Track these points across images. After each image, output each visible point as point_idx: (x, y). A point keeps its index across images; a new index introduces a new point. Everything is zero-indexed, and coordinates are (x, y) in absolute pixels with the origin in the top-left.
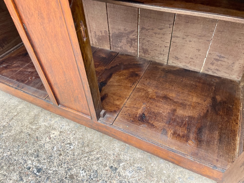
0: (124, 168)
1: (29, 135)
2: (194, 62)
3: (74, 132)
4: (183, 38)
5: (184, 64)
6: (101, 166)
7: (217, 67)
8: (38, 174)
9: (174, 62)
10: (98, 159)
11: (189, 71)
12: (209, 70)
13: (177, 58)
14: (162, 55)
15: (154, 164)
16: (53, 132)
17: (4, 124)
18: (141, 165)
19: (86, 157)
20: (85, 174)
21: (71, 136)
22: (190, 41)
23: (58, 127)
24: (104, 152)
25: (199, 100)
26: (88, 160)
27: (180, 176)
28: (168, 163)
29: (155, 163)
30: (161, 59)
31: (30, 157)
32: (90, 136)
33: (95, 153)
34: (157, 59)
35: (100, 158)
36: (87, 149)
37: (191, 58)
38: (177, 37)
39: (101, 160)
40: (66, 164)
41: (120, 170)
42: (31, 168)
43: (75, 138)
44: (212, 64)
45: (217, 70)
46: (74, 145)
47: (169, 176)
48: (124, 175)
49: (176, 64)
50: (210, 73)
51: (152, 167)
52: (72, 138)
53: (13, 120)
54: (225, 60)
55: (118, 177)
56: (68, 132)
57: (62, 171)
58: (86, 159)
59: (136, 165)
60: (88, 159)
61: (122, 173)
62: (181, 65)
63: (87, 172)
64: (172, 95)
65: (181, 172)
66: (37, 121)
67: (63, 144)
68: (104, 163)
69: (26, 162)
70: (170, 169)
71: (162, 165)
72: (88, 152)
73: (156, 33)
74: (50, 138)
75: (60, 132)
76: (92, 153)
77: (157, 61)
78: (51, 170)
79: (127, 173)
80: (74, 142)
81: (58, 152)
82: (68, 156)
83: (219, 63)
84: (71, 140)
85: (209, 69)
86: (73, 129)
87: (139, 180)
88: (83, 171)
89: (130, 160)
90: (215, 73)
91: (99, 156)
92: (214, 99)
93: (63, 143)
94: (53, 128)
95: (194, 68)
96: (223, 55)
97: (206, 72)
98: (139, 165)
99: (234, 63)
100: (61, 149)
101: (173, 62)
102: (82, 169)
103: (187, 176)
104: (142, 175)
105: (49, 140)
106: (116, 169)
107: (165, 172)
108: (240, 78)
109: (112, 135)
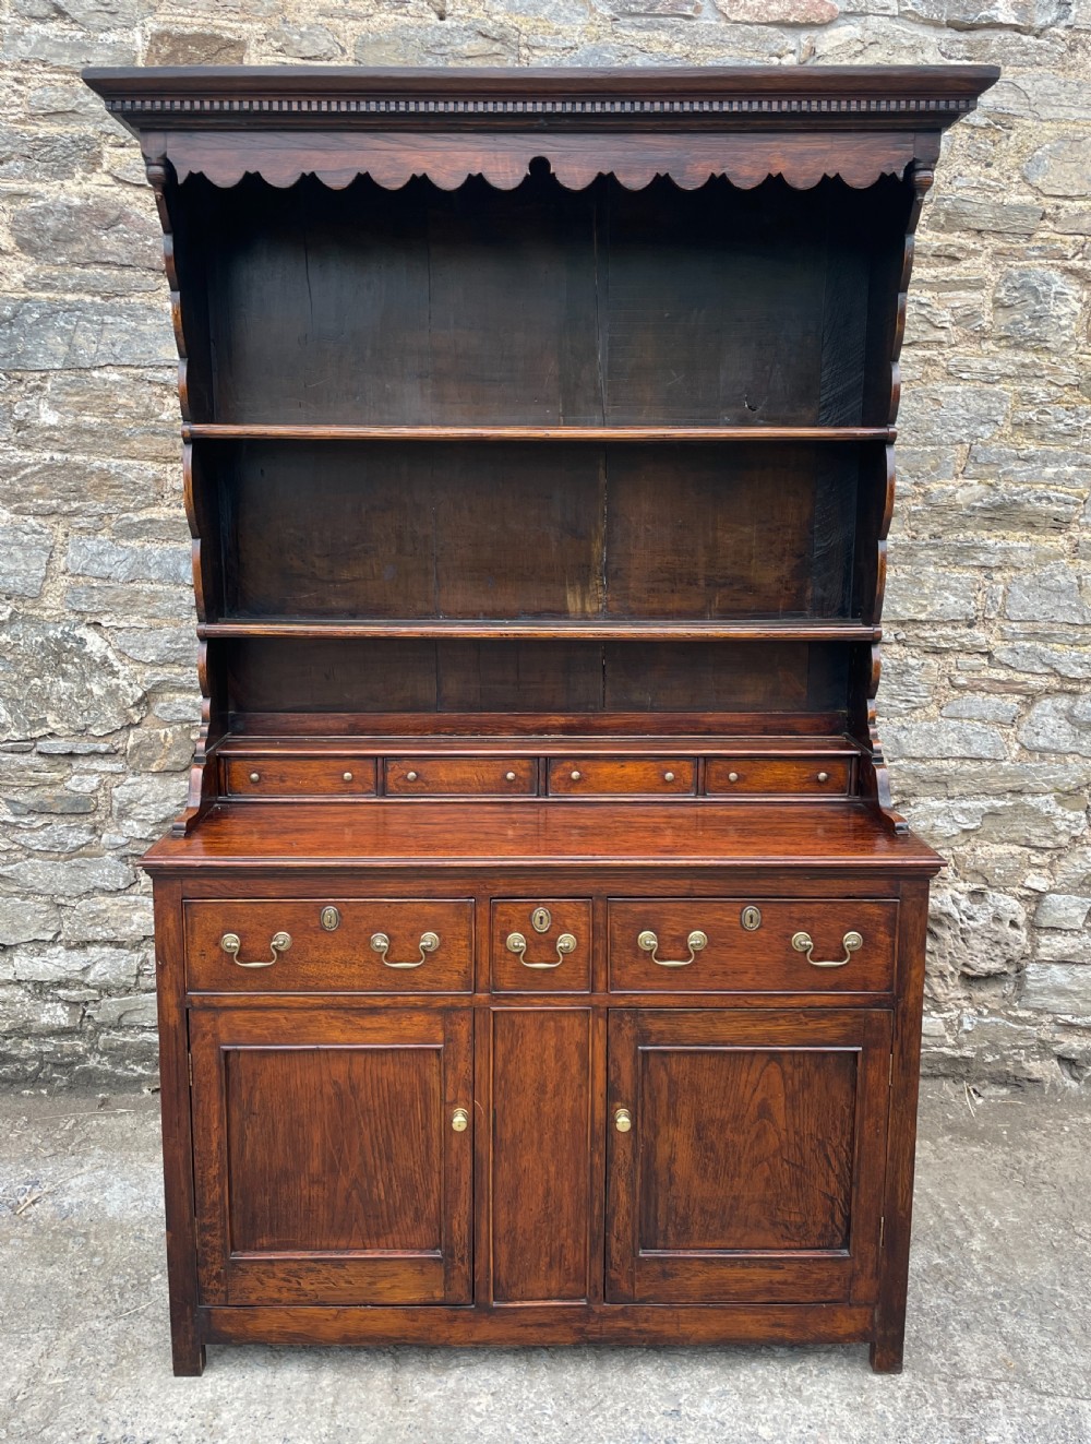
0: (692, 1404)
3: (526, 1383)
6: (642, 1420)
10: (625, 1410)
15: (746, 1375)
16: (474, 1401)
17: (324, 1430)
19: (597, 1416)
21: (525, 1393)
23: (476, 1387)
24: (629, 1394)
27: (804, 1376)
28: (769, 1364)
29: (746, 1372)
32: (571, 1376)
35: (629, 1408)
39: (633, 1410)
41: (687, 1409)
43: (540, 1394)
47: (785, 1384)
48: (700, 1415)
52: (532, 1396)
53: (340, 1416)
56: (514, 1387)
58: (600, 1419)
60: (604, 1417)
61: (693, 1412)
65: (800, 1369)
66: (407, 1394)
67: (522, 1415)
68: (645, 1411)
74: (479, 1415)
75: (492, 1394)
79: (704, 1410)
80: (544, 1402)
82: (555, 1431)
84: (535, 1400)
86: (519, 1379)
89: (692, 1386)
91: (622, 1405)
94: (465, 1394)
98: (717, 1388)
100: (527, 1424)
103: (815, 1372)
105: (481, 1420)
106: (677, 1412)
107: (773, 1380)
109: (640, 1331)
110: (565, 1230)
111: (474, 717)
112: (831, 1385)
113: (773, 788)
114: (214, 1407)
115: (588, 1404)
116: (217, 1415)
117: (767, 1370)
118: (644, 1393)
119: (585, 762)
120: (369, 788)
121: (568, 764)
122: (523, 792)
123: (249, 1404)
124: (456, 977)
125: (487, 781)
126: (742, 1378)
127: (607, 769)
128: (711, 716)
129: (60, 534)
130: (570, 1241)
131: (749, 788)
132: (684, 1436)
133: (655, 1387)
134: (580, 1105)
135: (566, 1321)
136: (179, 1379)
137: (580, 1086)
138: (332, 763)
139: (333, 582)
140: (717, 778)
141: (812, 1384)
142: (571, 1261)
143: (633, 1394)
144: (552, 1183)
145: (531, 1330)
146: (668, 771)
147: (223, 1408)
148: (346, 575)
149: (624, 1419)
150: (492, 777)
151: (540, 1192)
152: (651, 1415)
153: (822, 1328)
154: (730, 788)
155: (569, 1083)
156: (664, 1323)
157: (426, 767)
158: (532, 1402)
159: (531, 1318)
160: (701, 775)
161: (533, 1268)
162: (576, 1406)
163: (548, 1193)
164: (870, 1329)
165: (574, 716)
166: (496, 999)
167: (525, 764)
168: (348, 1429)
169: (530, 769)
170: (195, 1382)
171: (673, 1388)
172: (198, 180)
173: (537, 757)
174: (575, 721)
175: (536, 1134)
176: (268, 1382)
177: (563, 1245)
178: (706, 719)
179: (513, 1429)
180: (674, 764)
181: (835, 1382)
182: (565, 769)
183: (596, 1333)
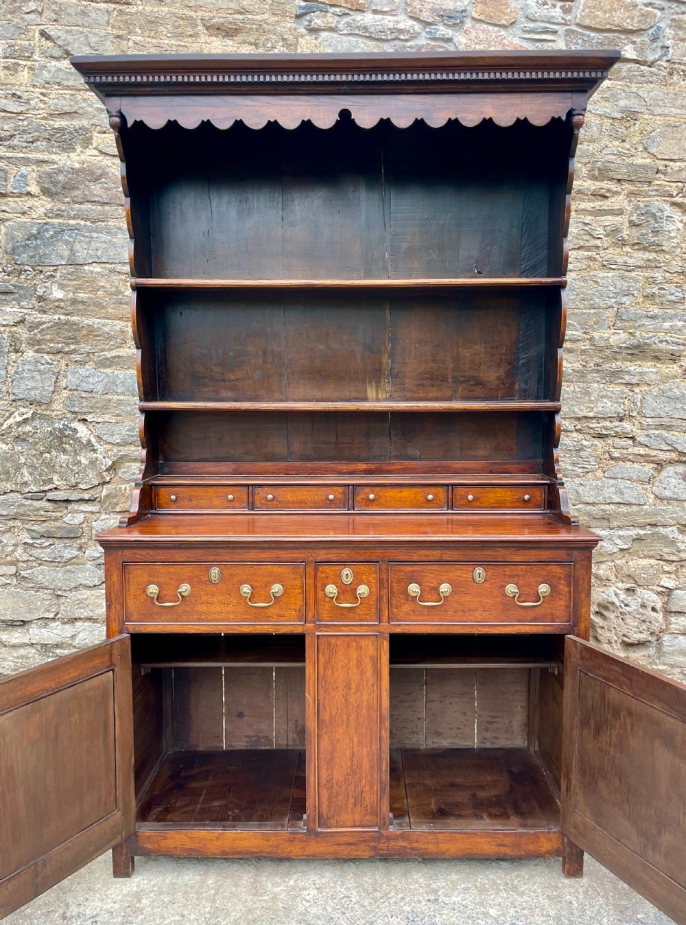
0: (446, 896)
2: (462, 734)
3: (339, 882)
4: (442, 702)
5: (450, 740)
6: (413, 904)
7: (494, 734)
9: (435, 740)
10: (403, 898)
11: (460, 749)
12: (485, 741)
13: (438, 734)
14: (416, 734)
15: (481, 879)
16: (305, 893)
17: (207, 909)
19: (384, 902)
20: (399, 920)
21: (339, 888)
22: (451, 703)
23: (307, 884)
24: (406, 889)
25: (494, 778)
27: (519, 879)
28: (497, 872)
29: (481, 877)
30: (414, 740)
32: (369, 878)
33: (393, 894)
34: (408, 742)
35: (406, 897)
37: (459, 729)
38: (433, 701)
39: (409, 898)
43: (348, 889)
44: (487, 730)
45: (495, 738)
47: (507, 884)
48: (451, 902)
49: (438, 743)
50: (488, 745)
52: (343, 890)
53: (218, 901)
54: (500, 720)
56: (332, 885)
58: (387, 904)
60: (389, 903)
61: (447, 900)
62: (445, 743)
64: (459, 780)
66: (263, 889)
67: (336, 901)
68: (416, 900)
73: (402, 702)
74: (308, 901)
75: (318, 889)
76: (390, 896)
77: (408, 747)
79: (454, 899)
80: (351, 894)
83: (494, 726)
84: (344, 892)
85: (484, 739)
86: (335, 880)
88: (394, 918)
89: (447, 885)
90: (493, 743)
91: (401, 896)
92: (510, 772)
94: (300, 889)
95: (466, 744)
96: (495, 714)
97: (483, 746)
98: (463, 886)
99: (511, 722)
100: (339, 907)
101: (433, 742)
102: (390, 916)
105: (309, 904)
106: (437, 900)
107: (499, 882)
108: (526, 742)
109: (412, 849)
110: (364, 780)
111: (310, 464)
112: (537, 885)
113: (496, 505)
114: (138, 896)
115: (379, 895)
116: (139, 901)
117: (496, 875)
118: (415, 889)
119: (378, 489)
120: (243, 505)
121: (367, 490)
122: (339, 507)
123: (161, 894)
124: (293, 613)
125: (317, 501)
126: (479, 880)
127: (391, 493)
128: (457, 463)
129: (63, 365)
130: (367, 788)
131: (480, 505)
132: (440, 914)
133: (423, 885)
134: (373, 697)
135: (365, 841)
136: (116, 879)
137: (373, 685)
138: (221, 489)
139: (224, 381)
140: (461, 499)
141: (525, 884)
142: (368, 801)
143: (408, 889)
144: (355, 749)
145: (342, 847)
146: (430, 494)
147: (144, 897)
148: (232, 376)
149: (402, 904)
150: (320, 498)
151: (348, 755)
152: (419, 902)
153: (531, 847)
154: (469, 505)
155: (365, 683)
156: (428, 843)
157: (279, 491)
158: (343, 894)
159: (343, 839)
160: (450, 496)
161: (344, 806)
162: (371, 896)
163: (353, 755)
164: (562, 848)
165: (372, 464)
166: (319, 627)
167: (340, 489)
168: (223, 909)
169: (344, 493)
170: (127, 881)
171: (434, 886)
172: (140, 125)
173: (348, 485)
174: (373, 467)
175: (345, 717)
176: (174, 881)
177: (363, 791)
178: (454, 466)
179: (330, 910)
180: (433, 490)
181: (540, 883)
182: (365, 493)
183: (384, 850)
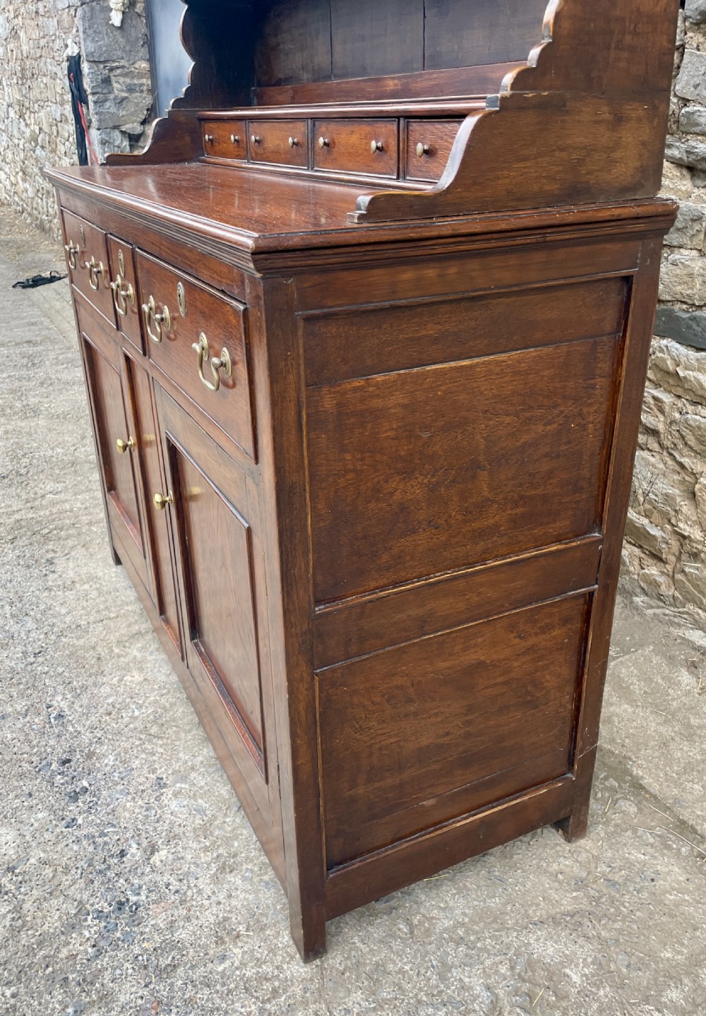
0: (176, 795)
1: (99, 659)
3: (164, 691)
6: (145, 767)
8: (52, 720)
10: (155, 754)
15: (234, 821)
16: (135, 673)
17: (83, 623)
18: (210, 806)
19: (140, 739)
20: (111, 763)
23: (150, 669)
24: (175, 750)
26: (137, 746)
29: (238, 820)
31: (66, 692)
32: (183, 712)
33: (160, 742)
35: (158, 755)
36: (154, 730)
39: (156, 759)
40: (102, 732)
41: (168, 792)
42: (52, 708)
43: (156, 702)
46: (144, 711)
47: (235, 856)
48: (166, 802)
51: (225, 822)
52: (152, 699)
53: (99, 624)
55: (152, 800)
56: (156, 687)
57: (86, 737)
58: (138, 743)
59: (200, 801)
60: (140, 745)
63: (118, 763)
66: (131, 643)
67: (128, 700)
68: (157, 766)
69: (54, 696)
70: (252, 846)
71: (245, 832)
72: (150, 735)
74: (121, 680)
75: (145, 679)
76: (155, 740)
78: (73, 727)
79: (174, 805)
80: (147, 707)
81: (110, 708)
82: (117, 723)
84: (147, 702)
86: (167, 686)
87: (180, 825)
89: (201, 788)
91: (160, 750)
93: (132, 698)
94: (141, 667)
98: (205, 805)
100: (118, 706)
102: (116, 752)
103: (266, 878)
104: (193, 822)
105: (116, 682)
106: (164, 786)
107: (236, 845)
114: (91, 580)
117: (250, 836)
125: (286, 149)
132: (134, 798)
138: (232, 126)
157: (263, 130)
162: (149, 725)
166: (123, 340)
170: (109, 566)
171: (193, 775)
179: (111, 701)
